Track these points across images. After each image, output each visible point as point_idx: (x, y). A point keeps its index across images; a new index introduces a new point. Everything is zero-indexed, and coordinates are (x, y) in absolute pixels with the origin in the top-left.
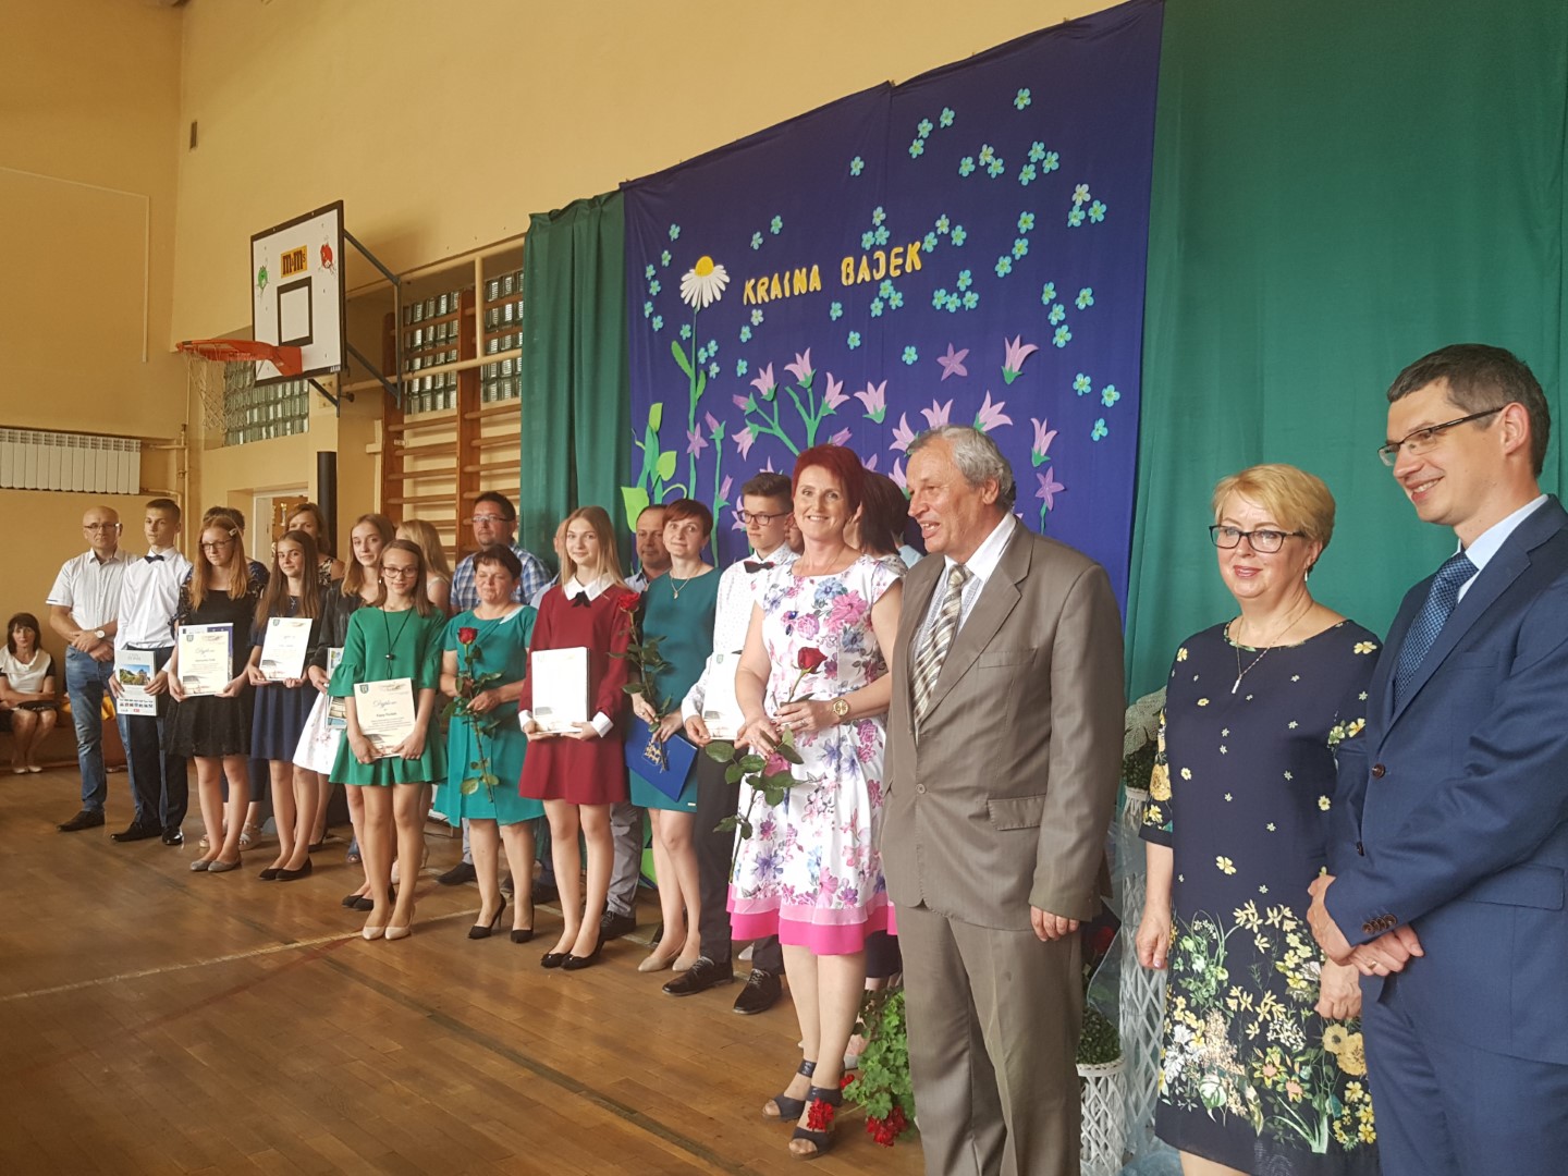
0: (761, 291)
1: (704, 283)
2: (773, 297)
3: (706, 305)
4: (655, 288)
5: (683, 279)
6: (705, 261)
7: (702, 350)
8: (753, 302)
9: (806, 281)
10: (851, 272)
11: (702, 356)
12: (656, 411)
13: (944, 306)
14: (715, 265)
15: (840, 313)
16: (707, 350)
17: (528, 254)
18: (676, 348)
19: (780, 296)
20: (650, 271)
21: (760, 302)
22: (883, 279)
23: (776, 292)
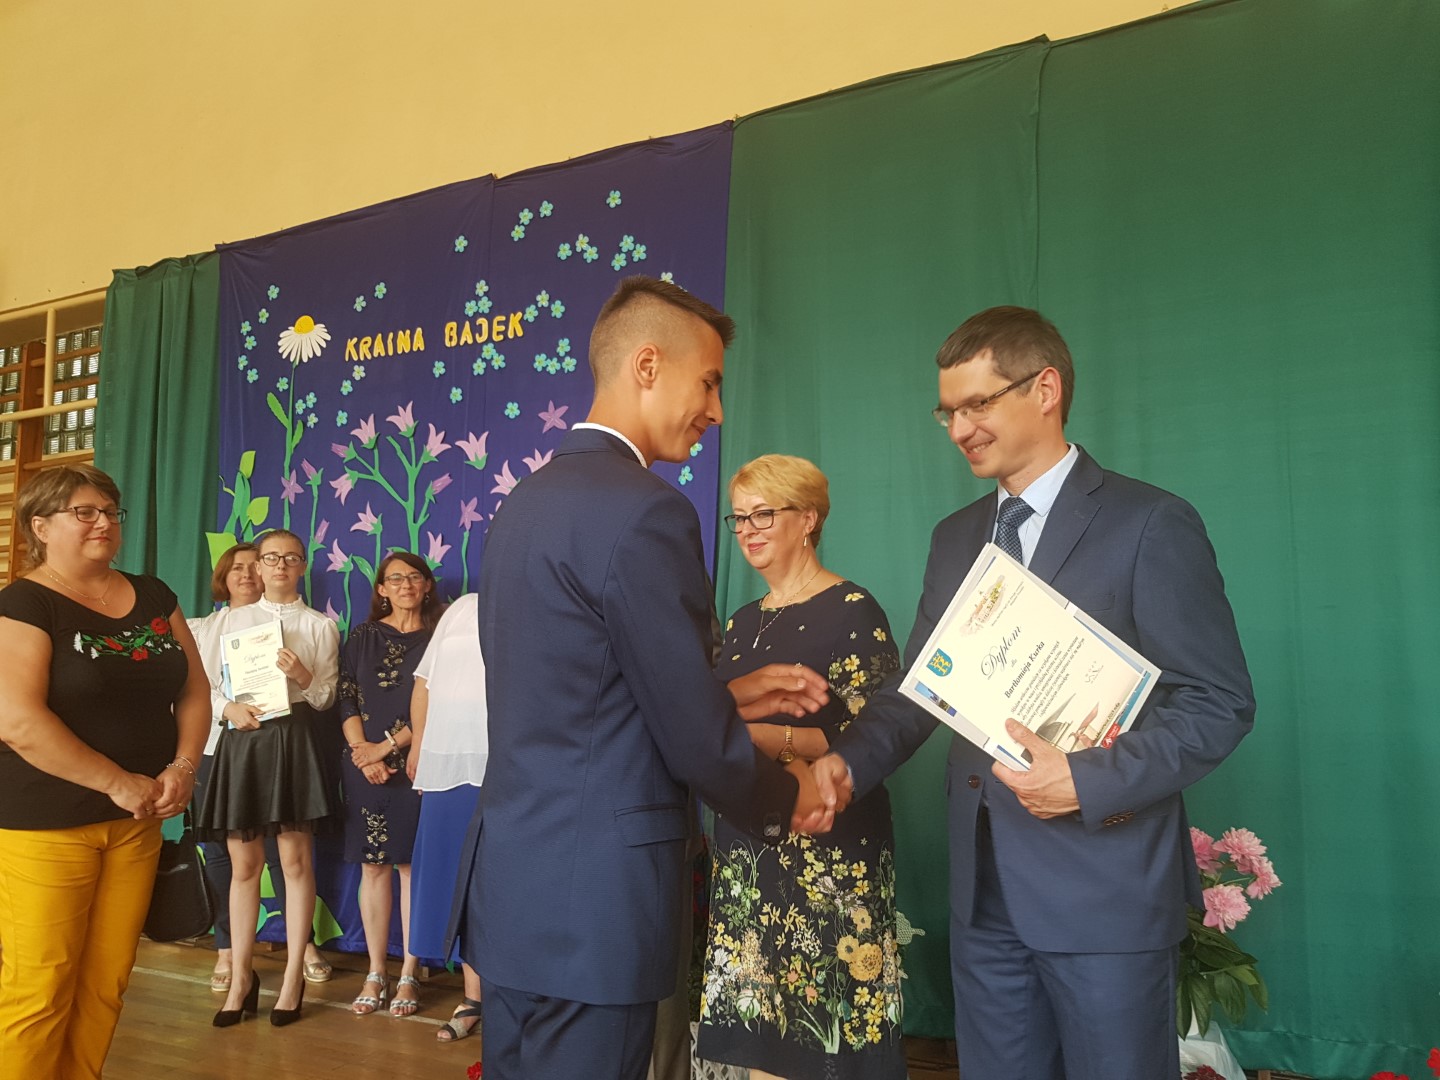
0: (363, 349)
1: (303, 340)
2: (376, 355)
3: (305, 360)
4: (250, 343)
5: (281, 336)
6: (305, 320)
7: (300, 401)
8: (355, 359)
9: (411, 341)
10: (453, 335)
11: (300, 407)
12: (248, 461)
13: (544, 368)
14: (315, 323)
15: (443, 371)
16: (305, 402)
17: (110, 307)
18: (271, 399)
19: (383, 354)
20: (246, 327)
21: (362, 359)
22: (486, 343)
23: (379, 350)
